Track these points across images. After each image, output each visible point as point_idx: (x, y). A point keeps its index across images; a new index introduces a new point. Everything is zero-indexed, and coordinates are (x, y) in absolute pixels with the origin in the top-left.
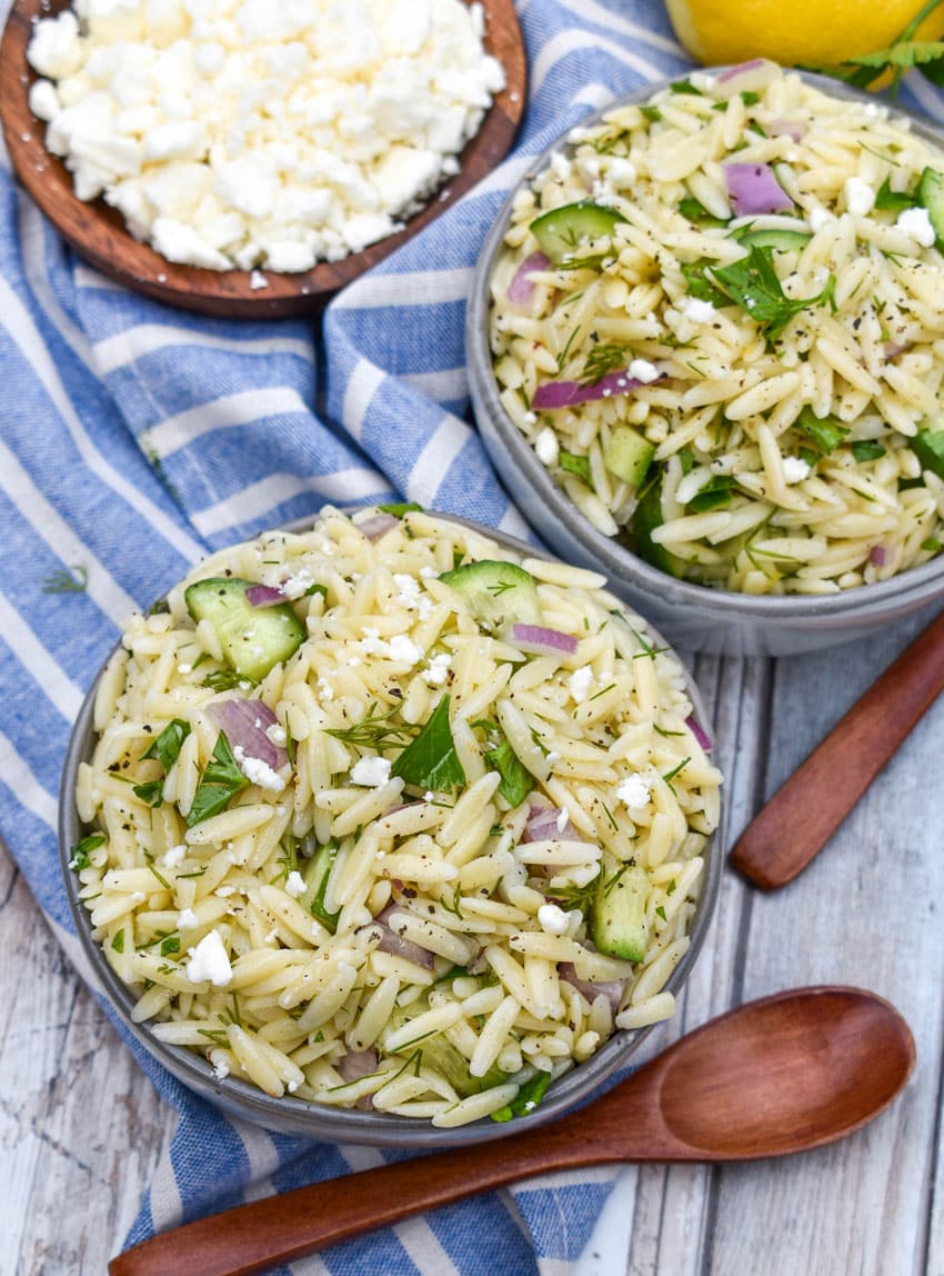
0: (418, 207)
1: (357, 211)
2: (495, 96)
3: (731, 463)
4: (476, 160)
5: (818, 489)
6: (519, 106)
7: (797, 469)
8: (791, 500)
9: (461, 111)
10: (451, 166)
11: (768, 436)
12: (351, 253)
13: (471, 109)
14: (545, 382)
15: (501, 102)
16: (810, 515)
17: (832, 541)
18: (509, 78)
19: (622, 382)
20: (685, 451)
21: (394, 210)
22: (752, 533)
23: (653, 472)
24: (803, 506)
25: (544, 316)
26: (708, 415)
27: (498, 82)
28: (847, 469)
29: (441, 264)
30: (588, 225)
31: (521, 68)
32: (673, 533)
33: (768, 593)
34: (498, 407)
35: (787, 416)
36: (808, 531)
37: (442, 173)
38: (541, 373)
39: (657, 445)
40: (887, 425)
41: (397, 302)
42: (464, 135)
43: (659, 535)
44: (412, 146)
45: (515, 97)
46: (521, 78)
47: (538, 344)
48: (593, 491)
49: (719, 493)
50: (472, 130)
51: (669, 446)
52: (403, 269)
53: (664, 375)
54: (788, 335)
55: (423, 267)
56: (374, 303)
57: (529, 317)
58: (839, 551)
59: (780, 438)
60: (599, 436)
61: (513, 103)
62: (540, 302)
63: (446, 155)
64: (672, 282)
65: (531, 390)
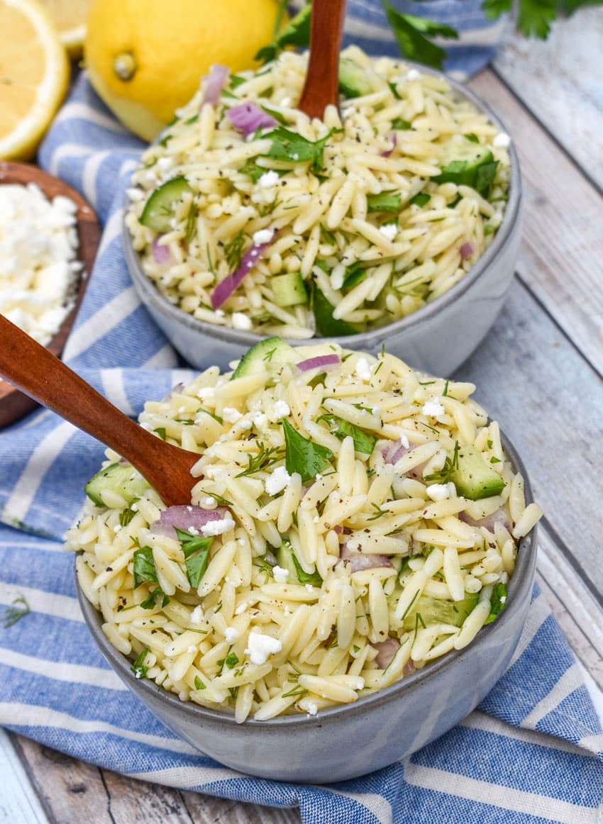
2: (75, 215)
3: (351, 253)
4: (88, 251)
5: (409, 234)
7: (390, 231)
8: (398, 249)
10: (77, 266)
11: (360, 223)
14: (212, 291)
16: (416, 251)
17: (436, 258)
18: (76, 203)
19: (254, 253)
20: (317, 262)
21: (60, 303)
22: (389, 283)
23: (309, 287)
24: (407, 247)
25: (185, 261)
26: (316, 234)
27: (72, 207)
28: (418, 214)
29: (110, 297)
30: (171, 195)
32: (345, 309)
34: (198, 323)
35: (361, 206)
36: (417, 263)
37: (74, 271)
38: (208, 287)
39: (299, 271)
40: (422, 178)
43: (338, 314)
45: (87, 211)
47: (193, 274)
48: (283, 323)
51: (307, 266)
53: (276, 230)
54: (327, 163)
57: (177, 264)
58: (444, 261)
59: (368, 220)
60: (264, 297)
61: (88, 214)
62: (177, 252)
63: (69, 261)
64: (241, 182)
65: (207, 300)
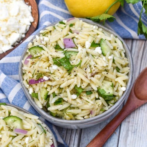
0: (17, 43)
1: (5, 45)
2: (31, 23)
3: (62, 96)
5: (79, 100)
6: (36, 25)
7: (74, 96)
8: (73, 102)
9: (25, 26)
10: (24, 36)
12: (3, 53)
13: (27, 26)
14: (31, 79)
15: (33, 24)
16: (78, 105)
17: (82, 110)
18: (34, 20)
19: (42, 80)
20: (54, 93)
21: (12, 45)
22: (67, 108)
23: (48, 97)
24: (76, 104)
26: (58, 87)
27: (32, 20)
28: (85, 97)
29: (17, 55)
31: (37, 18)
32: (52, 109)
33: (71, 119)
34: (22, 84)
35: (72, 87)
36: (78, 108)
37: (22, 37)
38: (30, 78)
39: (48, 92)
40: (92, 88)
41: (10, 62)
42: (26, 30)
43: (49, 109)
44: (16, 33)
45: (36, 23)
46: (37, 19)
47: (29, 72)
48: (39, 100)
49: (60, 101)
50: (28, 29)
51: (51, 92)
52: (11, 56)
53: (49, 79)
54: (72, 72)
55: (14, 56)
56: (6, 62)
57: (28, 67)
58: (84, 112)
60: (40, 89)
61: (35, 24)
62: (29, 64)
63: (23, 34)
65: (28, 81)
